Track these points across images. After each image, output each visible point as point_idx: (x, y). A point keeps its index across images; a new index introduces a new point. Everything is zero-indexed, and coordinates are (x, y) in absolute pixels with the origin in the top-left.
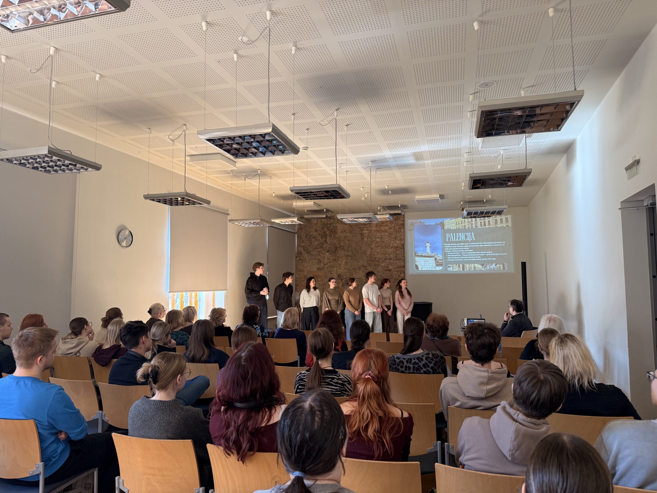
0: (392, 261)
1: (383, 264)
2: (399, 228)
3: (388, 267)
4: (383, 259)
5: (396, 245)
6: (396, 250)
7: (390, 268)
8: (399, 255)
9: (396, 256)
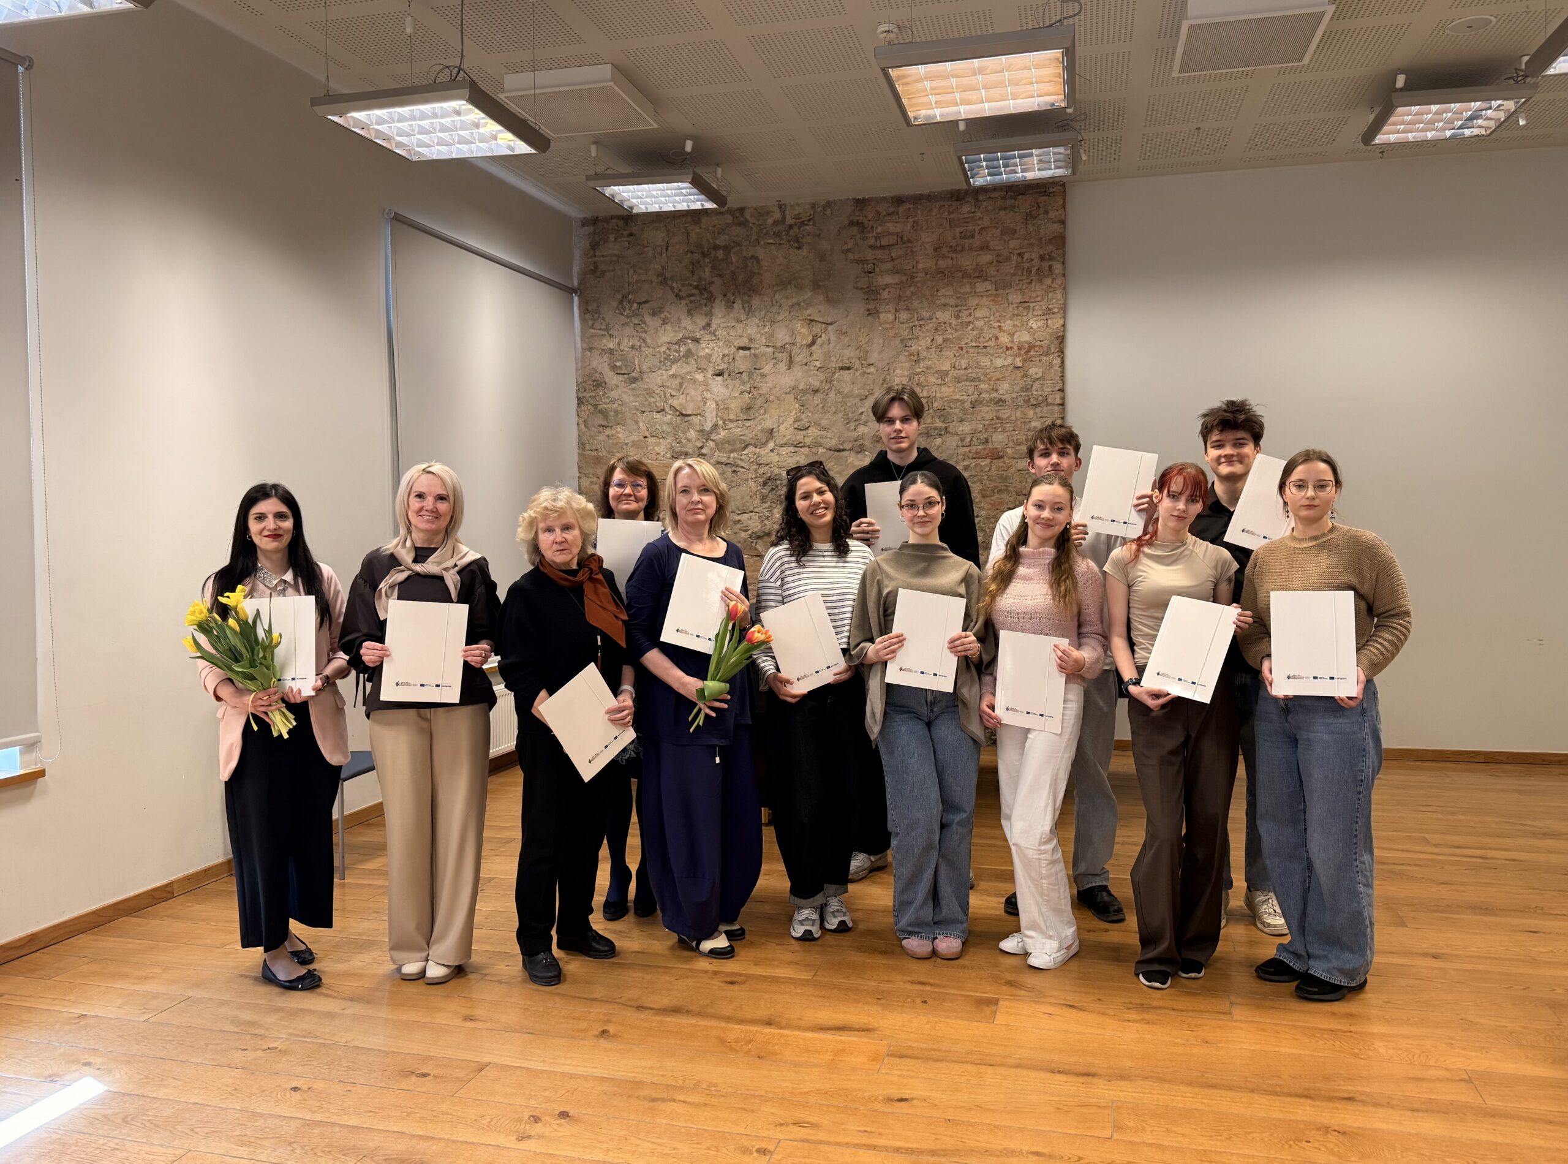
0: (1005, 413)
1: (966, 428)
2: (1042, 258)
3: (987, 441)
4: (967, 405)
5: (1025, 337)
6: (1024, 361)
7: (996, 445)
8: (1037, 385)
9: (1026, 389)
